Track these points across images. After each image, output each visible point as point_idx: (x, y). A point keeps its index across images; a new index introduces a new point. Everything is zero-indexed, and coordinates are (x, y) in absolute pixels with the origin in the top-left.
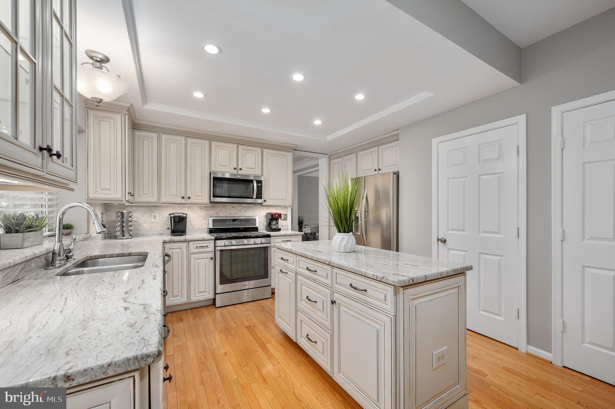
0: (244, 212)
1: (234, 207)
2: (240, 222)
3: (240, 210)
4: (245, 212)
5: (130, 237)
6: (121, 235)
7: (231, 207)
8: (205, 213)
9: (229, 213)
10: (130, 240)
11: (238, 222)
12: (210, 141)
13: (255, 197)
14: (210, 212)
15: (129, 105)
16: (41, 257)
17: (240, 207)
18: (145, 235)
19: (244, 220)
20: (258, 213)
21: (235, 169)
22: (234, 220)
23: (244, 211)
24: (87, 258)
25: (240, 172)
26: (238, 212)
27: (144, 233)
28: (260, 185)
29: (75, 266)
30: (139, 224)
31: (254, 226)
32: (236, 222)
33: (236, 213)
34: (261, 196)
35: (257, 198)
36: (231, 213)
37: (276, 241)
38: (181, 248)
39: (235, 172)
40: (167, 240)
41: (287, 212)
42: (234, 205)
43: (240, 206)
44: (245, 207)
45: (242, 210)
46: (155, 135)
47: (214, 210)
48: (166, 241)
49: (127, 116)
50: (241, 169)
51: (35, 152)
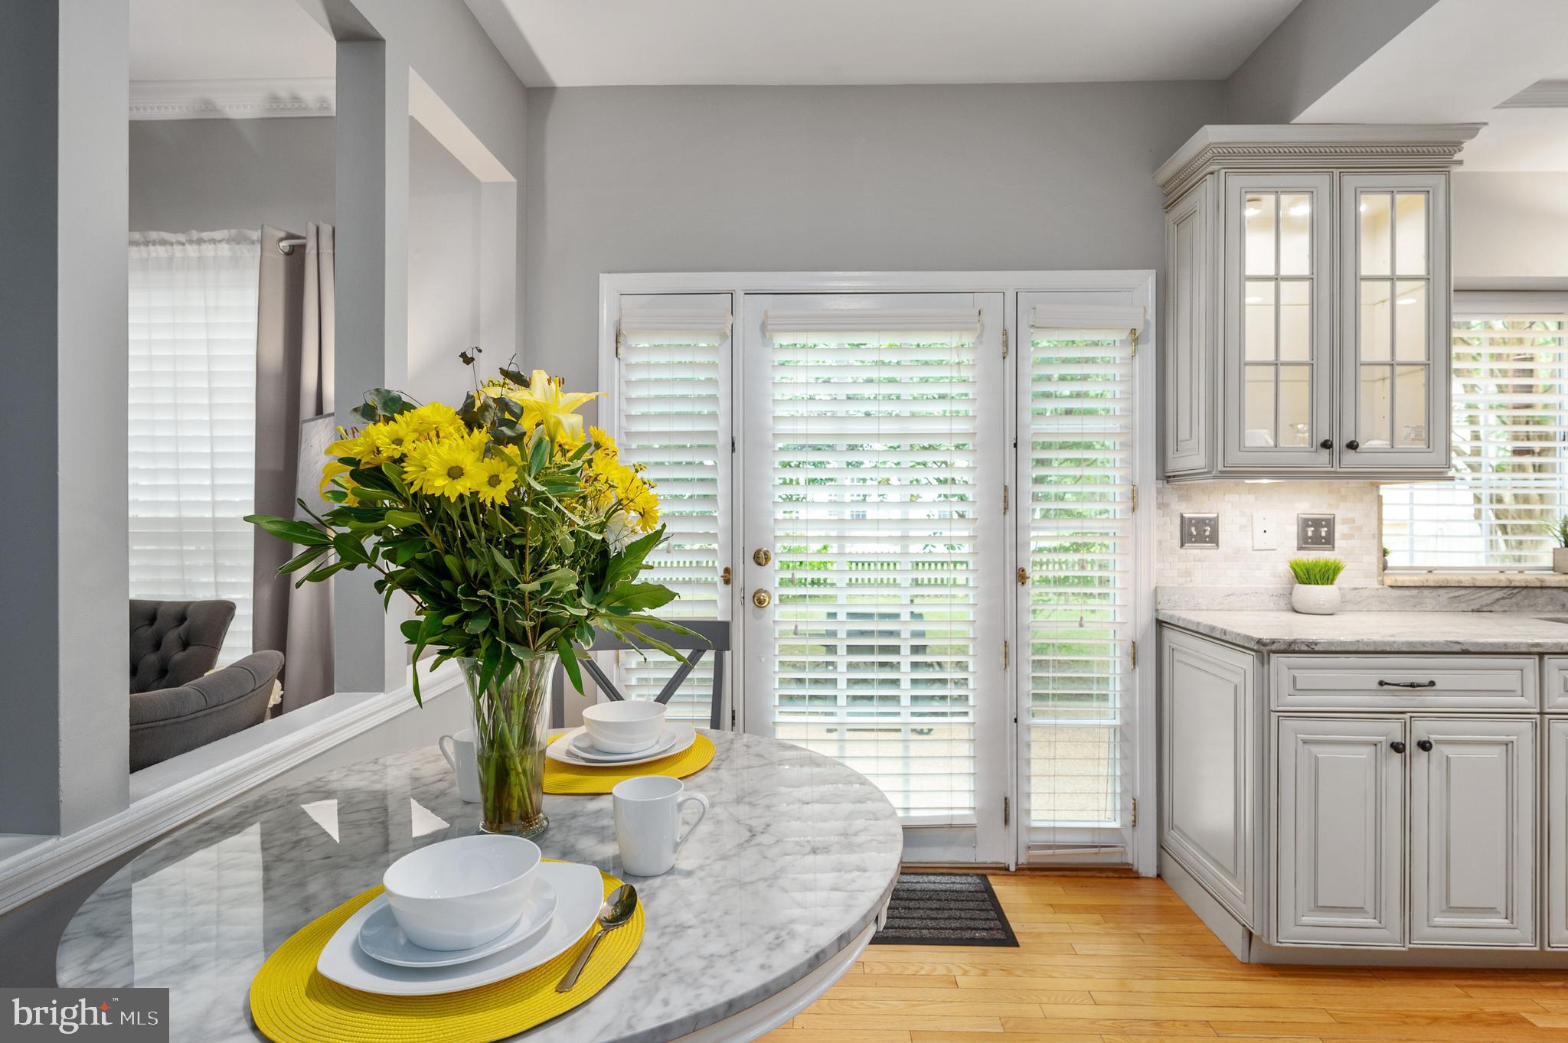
51: (1312, 449)
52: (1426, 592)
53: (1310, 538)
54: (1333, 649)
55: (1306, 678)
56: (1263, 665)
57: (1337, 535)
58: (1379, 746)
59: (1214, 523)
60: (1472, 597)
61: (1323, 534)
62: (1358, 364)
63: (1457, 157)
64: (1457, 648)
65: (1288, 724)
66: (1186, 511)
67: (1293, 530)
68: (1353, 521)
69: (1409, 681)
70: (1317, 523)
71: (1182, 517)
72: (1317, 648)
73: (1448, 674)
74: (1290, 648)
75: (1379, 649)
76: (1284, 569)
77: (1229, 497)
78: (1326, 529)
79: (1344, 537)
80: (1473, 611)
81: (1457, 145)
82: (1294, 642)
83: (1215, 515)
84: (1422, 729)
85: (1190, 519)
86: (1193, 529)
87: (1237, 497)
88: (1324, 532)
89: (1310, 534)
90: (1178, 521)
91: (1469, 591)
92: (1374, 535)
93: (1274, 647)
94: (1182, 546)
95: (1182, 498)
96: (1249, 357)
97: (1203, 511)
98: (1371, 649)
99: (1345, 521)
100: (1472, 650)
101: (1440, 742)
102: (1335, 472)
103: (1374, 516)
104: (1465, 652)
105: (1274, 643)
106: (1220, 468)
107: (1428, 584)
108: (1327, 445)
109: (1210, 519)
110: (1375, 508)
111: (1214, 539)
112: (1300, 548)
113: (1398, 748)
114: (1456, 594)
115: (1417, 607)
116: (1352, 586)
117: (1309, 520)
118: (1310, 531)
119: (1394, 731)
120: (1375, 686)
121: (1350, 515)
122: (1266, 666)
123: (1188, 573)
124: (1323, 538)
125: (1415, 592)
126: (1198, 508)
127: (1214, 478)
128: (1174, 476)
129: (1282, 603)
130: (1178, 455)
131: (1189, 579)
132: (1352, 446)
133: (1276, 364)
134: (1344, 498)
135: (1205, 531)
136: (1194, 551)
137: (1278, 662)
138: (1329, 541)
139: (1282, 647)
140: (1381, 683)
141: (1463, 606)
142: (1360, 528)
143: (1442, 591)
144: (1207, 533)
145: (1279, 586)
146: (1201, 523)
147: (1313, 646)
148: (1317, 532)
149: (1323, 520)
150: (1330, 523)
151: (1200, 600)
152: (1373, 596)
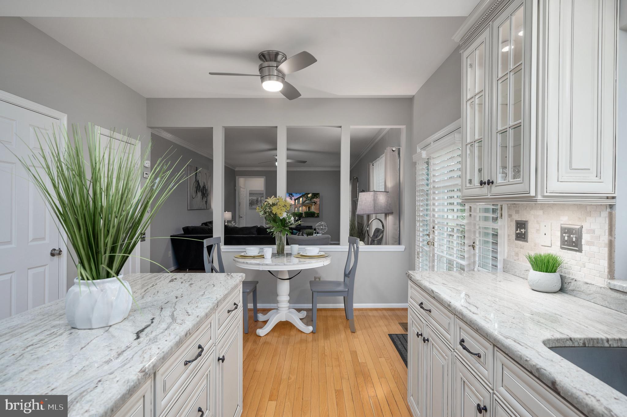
53: (566, 241)
57: (583, 242)
59: (526, 227)
66: (517, 219)
67: (559, 234)
70: (570, 231)
71: (516, 222)
77: (532, 212)
78: (576, 236)
79: (589, 243)
86: (519, 230)
87: (535, 212)
88: (574, 238)
89: (566, 238)
90: (515, 225)
94: (516, 239)
95: (516, 212)
99: (588, 231)
103: (607, 228)
111: (526, 236)
112: (562, 248)
117: (565, 229)
123: (517, 255)
124: (574, 242)
126: (521, 217)
131: (517, 258)
132: (490, 182)
133: (473, 141)
134: (589, 214)
135: (522, 231)
136: (519, 243)
138: (578, 245)
146: (521, 226)
148: (570, 237)
149: (573, 229)
150: (579, 233)
152: (598, 293)
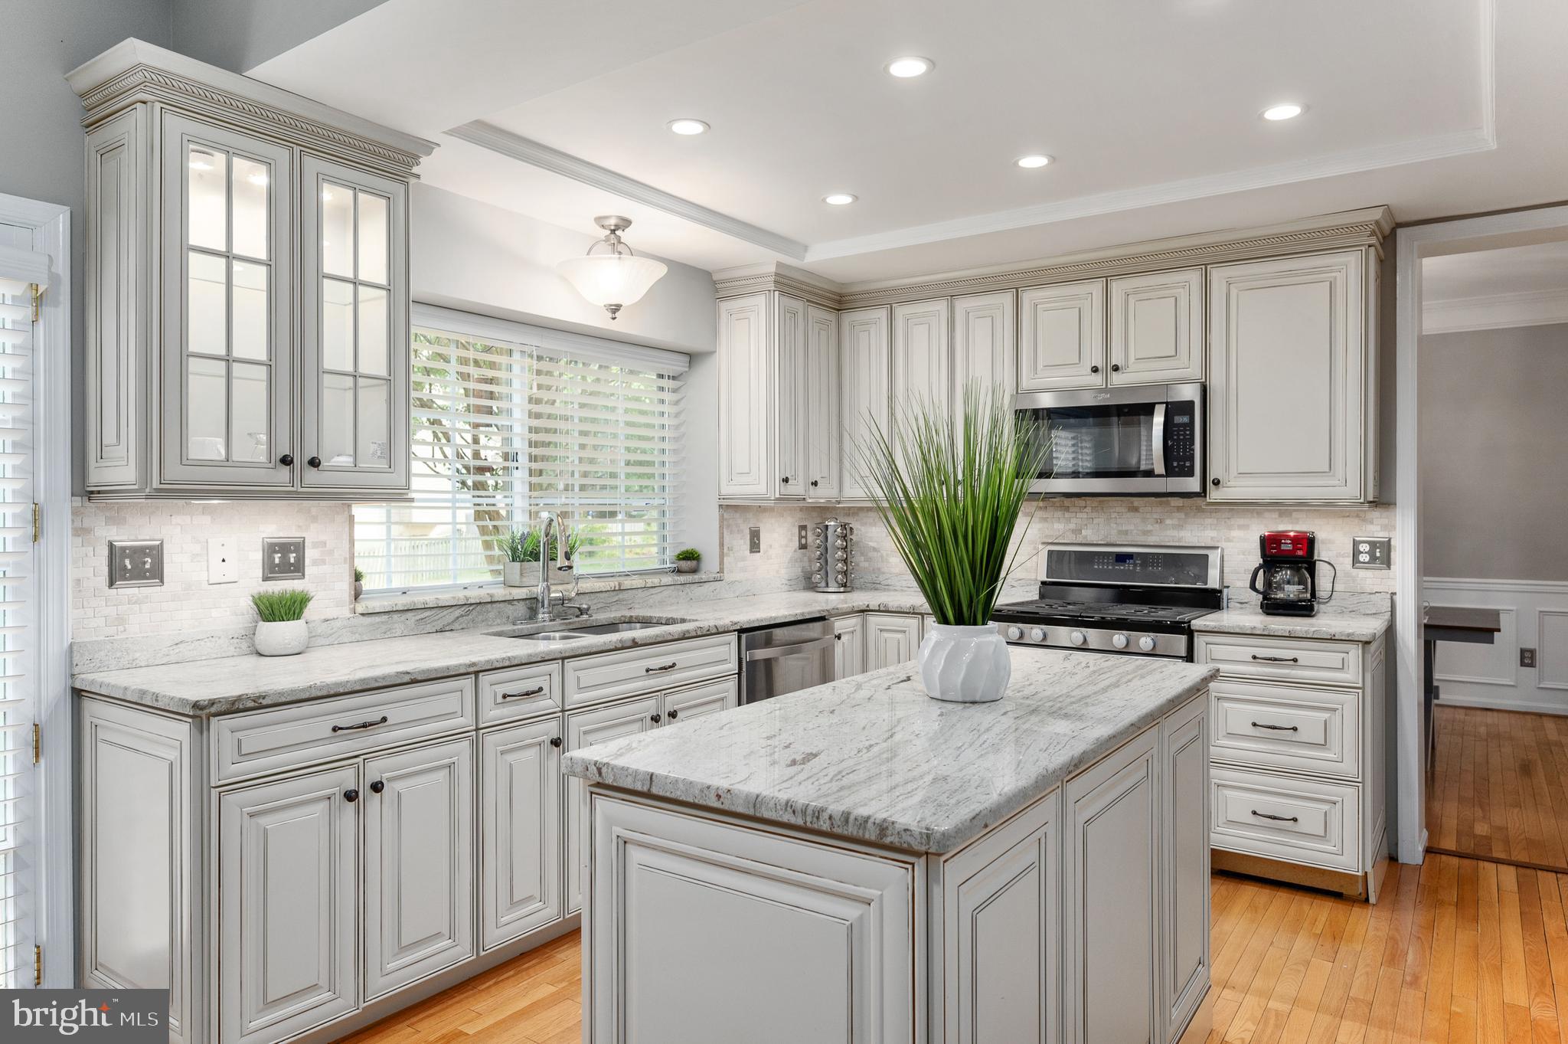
0: (1174, 527)
1: (1136, 509)
2: (1144, 565)
3: (1161, 521)
4: (1180, 527)
5: (842, 589)
6: (823, 584)
7: (1123, 510)
8: (1039, 530)
9: (1120, 532)
10: (842, 596)
11: (1135, 565)
12: (1017, 292)
13: (1160, 468)
14: (1057, 526)
15: (772, 269)
16: (515, 603)
17: (1159, 509)
18: (891, 588)
19: (1158, 559)
20: (1236, 533)
21: (1095, 370)
22: (1122, 558)
23: (1175, 522)
24: (622, 618)
25: (1117, 380)
26: (1149, 527)
27: (889, 582)
28: (1185, 419)
29: (571, 627)
30: (882, 556)
31: (1199, 585)
32: (1128, 566)
33: (1146, 533)
34: (1188, 464)
35: (1170, 472)
36: (1126, 533)
37: (1219, 651)
38: (905, 632)
39: (1097, 380)
40: (874, 606)
41: (1391, 527)
42: (1137, 501)
43: (1161, 503)
44: (1179, 509)
45: (1168, 522)
46: (882, 314)
47: (1069, 520)
48: (871, 608)
49: (777, 293)
50: (1116, 368)
51: (270, 465)
52: (395, 616)
53: (278, 565)
54: (283, 700)
55: (252, 741)
56: (202, 733)
57: (307, 561)
58: (332, 798)
59: (156, 553)
60: (436, 618)
61: (292, 560)
62: (320, 371)
63: (415, 170)
64: (407, 679)
65: (230, 799)
66: (116, 538)
67: (258, 556)
68: (324, 544)
69: (361, 721)
70: (284, 548)
71: (111, 546)
72: (264, 702)
73: (398, 707)
74: (234, 707)
75: (332, 692)
76: (246, 604)
77: (177, 519)
78: (294, 555)
79: (315, 563)
80: (437, 632)
81: (415, 159)
82: (239, 698)
83: (158, 543)
84: (375, 770)
85: (123, 549)
86: (127, 562)
87: (188, 519)
88: (292, 557)
89: (277, 561)
90: (106, 552)
91: (433, 612)
92: (345, 559)
93: (213, 710)
94: (111, 584)
95: (110, 521)
96: (193, 347)
97: (140, 538)
98: (324, 693)
99: (315, 545)
100: (420, 678)
101: (389, 780)
102: (296, 492)
103: (346, 537)
104: (414, 682)
105: (213, 704)
106: (156, 484)
107: (398, 609)
108: (286, 461)
109: (151, 548)
110: (347, 529)
111: (157, 574)
112: (265, 579)
113: (351, 796)
114: (422, 616)
115: (388, 635)
116: (323, 618)
117: (276, 544)
118: (277, 558)
119: (347, 778)
120: (329, 733)
121: (322, 538)
122: (205, 733)
123: (120, 620)
124: (292, 565)
125: (385, 618)
126: (134, 532)
127: (148, 497)
128: (99, 492)
129: (244, 645)
130: (102, 463)
131: (121, 628)
132: (314, 463)
133: (228, 360)
134: (315, 519)
135: (145, 563)
136: (128, 592)
137: (221, 727)
138: (297, 569)
139: (224, 708)
140: (335, 729)
141: (429, 628)
142: (331, 552)
143: (409, 615)
144: (147, 566)
145: (241, 626)
146: (138, 552)
147: (261, 701)
148: (284, 557)
149: (290, 544)
150: (299, 547)
151: (137, 655)
152: (345, 627)
